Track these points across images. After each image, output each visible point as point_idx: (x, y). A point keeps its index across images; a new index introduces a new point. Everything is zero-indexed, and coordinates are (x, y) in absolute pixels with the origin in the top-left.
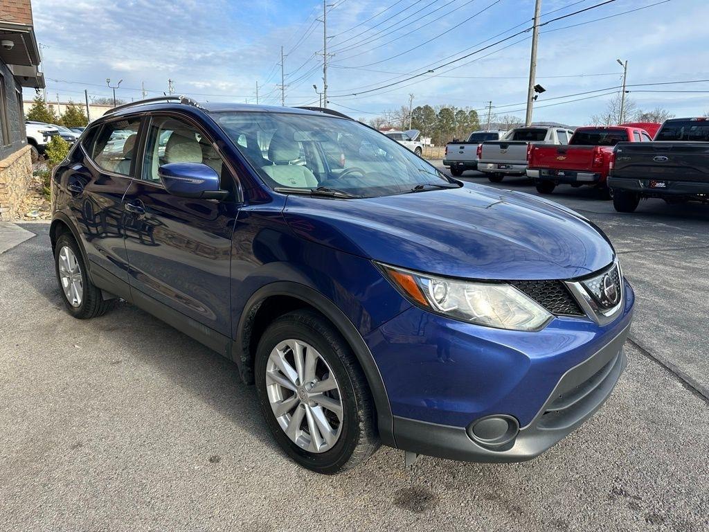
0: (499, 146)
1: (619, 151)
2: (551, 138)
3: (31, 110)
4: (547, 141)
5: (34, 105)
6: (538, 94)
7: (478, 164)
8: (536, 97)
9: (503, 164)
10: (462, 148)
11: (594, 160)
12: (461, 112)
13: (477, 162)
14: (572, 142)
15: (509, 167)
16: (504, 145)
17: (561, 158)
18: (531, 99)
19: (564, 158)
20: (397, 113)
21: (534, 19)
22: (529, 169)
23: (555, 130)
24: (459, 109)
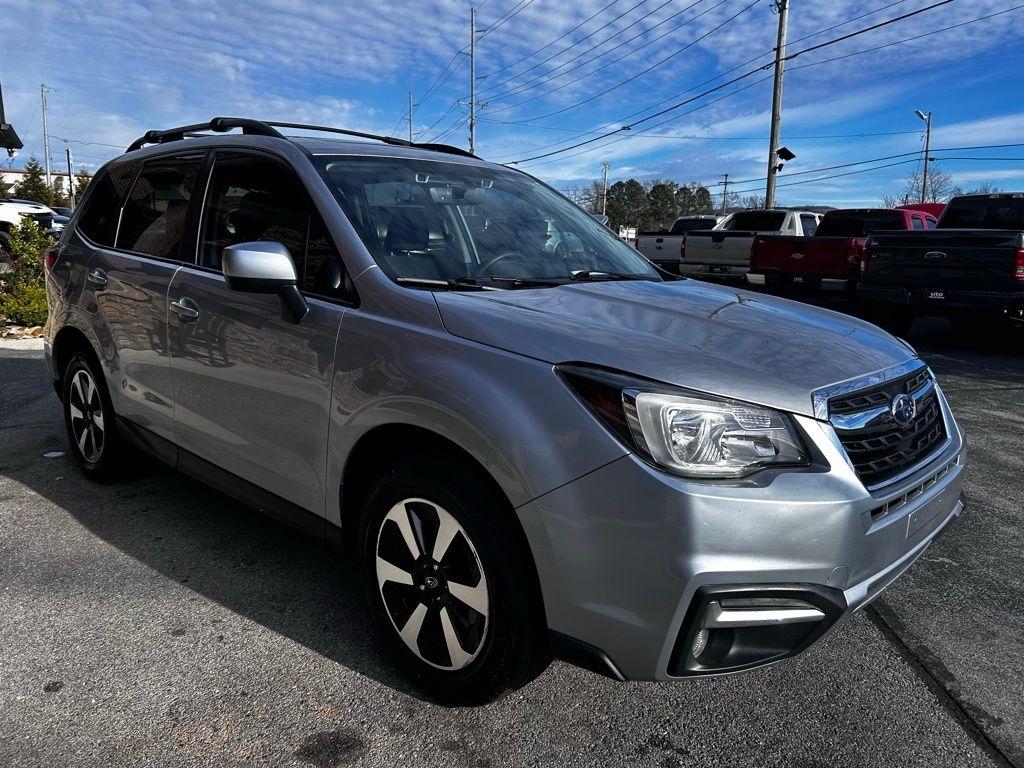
0: (710, 238)
1: (873, 244)
2: (792, 225)
3: (21, 184)
4: (785, 231)
5: (26, 176)
6: (783, 161)
7: (681, 265)
8: (781, 166)
9: (717, 265)
10: (659, 241)
11: (846, 259)
12: (684, 190)
13: (679, 262)
14: (816, 234)
15: (726, 270)
16: (718, 237)
17: (798, 256)
18: (774, 169)
19: (802, 256)
20: (586, 191)
21: (778, 49)
22: (751, 272)
23: (797, 216)
24: (681, 186)
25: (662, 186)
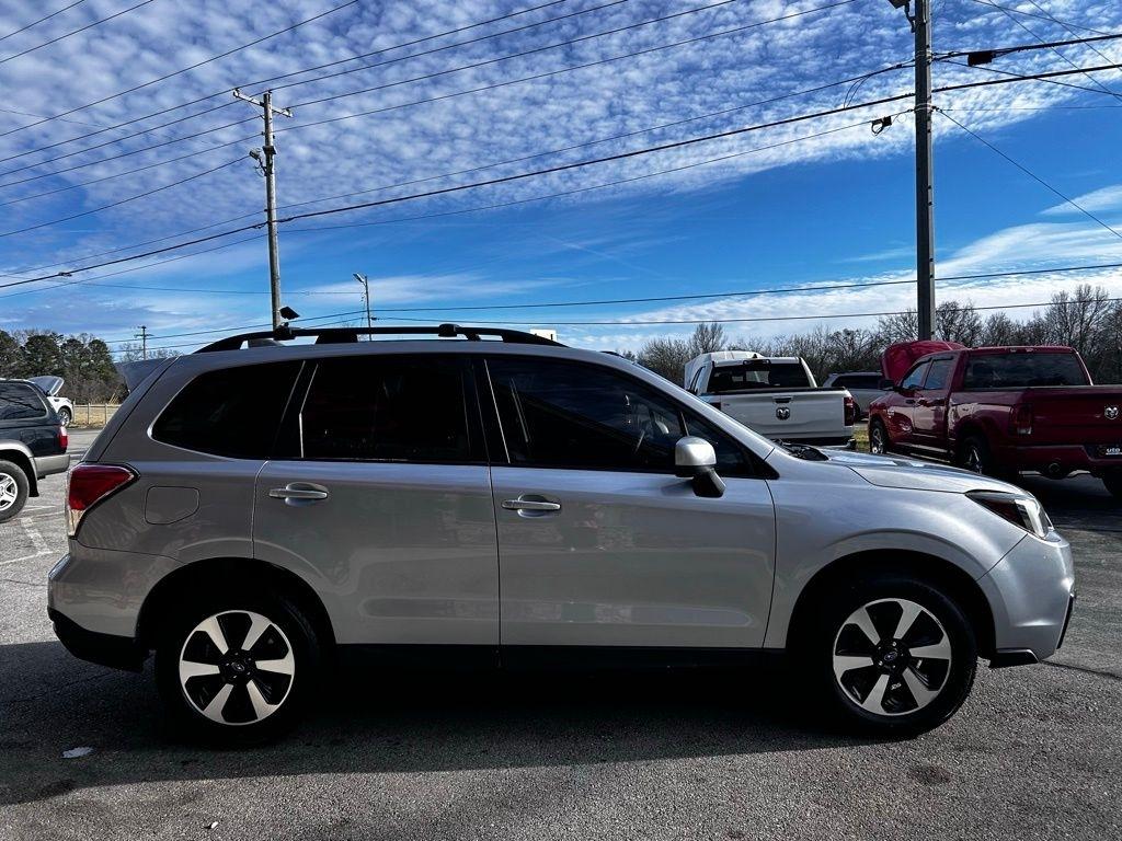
6: (286, 320)
21: (269, 211)
24: (67, 336)
25: (43, 338)
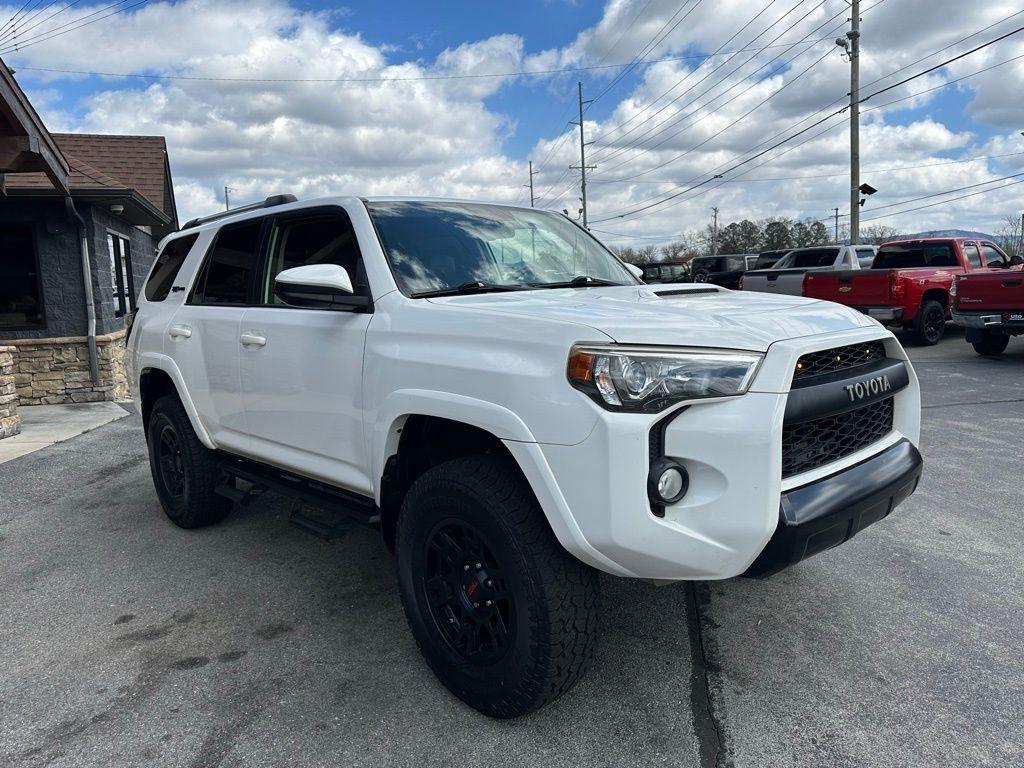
0: (765, 277)
4: (838, 266)
6: (865, 196)
8: (863, 201)
11: (890, 290)
12: (799, 225)
14: (876, 264)
16: (772, 276)
17: (846, 289)
18: (856, 204)
19: (849, 289)
23: (852, 249)
25: (776, 224)
